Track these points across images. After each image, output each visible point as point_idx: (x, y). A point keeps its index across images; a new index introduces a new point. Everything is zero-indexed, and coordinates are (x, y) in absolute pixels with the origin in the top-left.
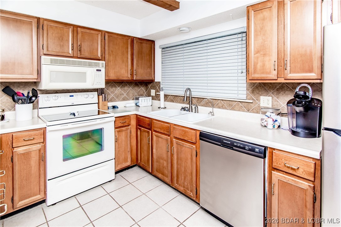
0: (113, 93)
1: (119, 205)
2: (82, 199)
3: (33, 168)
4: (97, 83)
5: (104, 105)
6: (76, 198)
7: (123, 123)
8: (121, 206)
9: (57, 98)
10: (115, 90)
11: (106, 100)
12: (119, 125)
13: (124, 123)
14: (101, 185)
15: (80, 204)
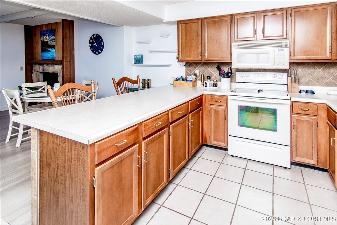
0: (310, 75)
1: (273, 191)
2: (251, 165)
3: (220, 122)
4: (279, 63)
5: (294, 88)
6: (248, 161)
7: (304, 110)
8: (273, 193)
9: (248, 75)
10: (314, 72)
11: (297, 82)
12: (298, 111)
13: (307, 110)
14: (274, 166)
15: (246, 167)
